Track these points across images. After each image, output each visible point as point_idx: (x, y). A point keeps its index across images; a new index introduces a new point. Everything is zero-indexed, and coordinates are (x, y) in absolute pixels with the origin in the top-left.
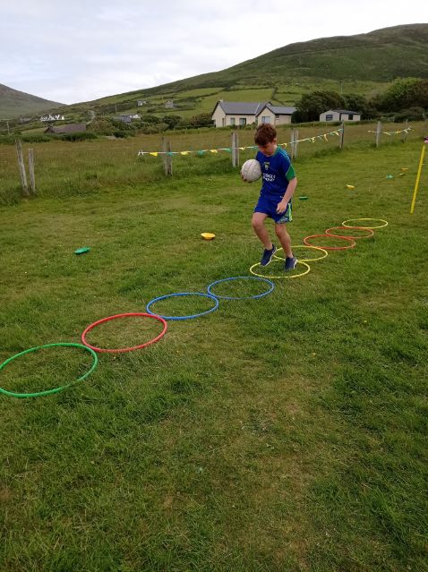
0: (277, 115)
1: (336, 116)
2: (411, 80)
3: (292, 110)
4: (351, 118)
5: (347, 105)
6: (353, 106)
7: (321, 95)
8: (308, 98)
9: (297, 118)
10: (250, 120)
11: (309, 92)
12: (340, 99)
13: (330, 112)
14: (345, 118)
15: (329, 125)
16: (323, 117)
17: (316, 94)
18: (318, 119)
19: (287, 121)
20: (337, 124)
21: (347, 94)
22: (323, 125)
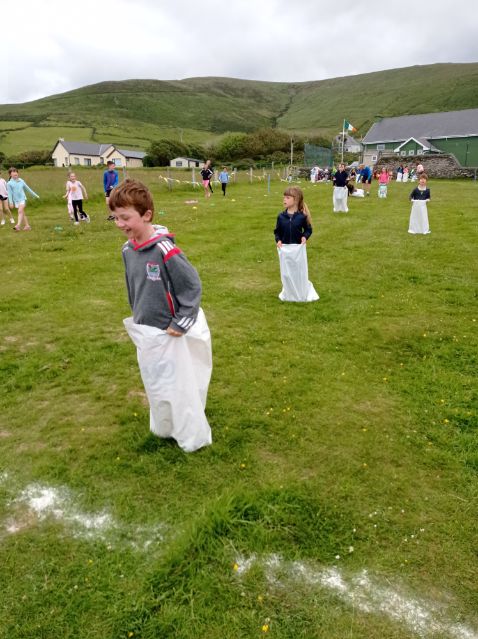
0: (128, 158)
1: (185, 163)
2: (239, 135)
3: (143, 155)
4: (197, 165)
5: (191, 153)
6: (196, 155)
7: (168, 143)
8: (158, 144)
9: (149, 163)
10: (95, 161)
11: (157, 139)
12: (185, 148)
13: (179, 159)
14: (193, 165)
15: (181, 170)
16: (173, 163)
17: (163, 141)
18: (168, 164)
19: (139, 164)
20: (189, 170)
21: (189, 143)
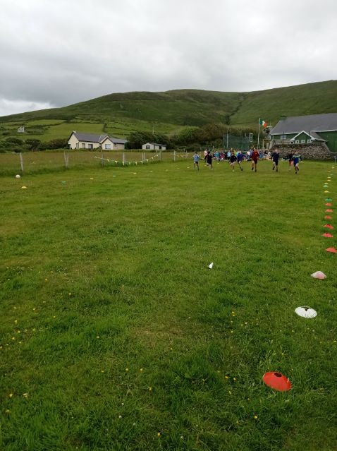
0: (115, 144)
1: (152, 147)
3: (125, 141)
4: (160, 148)
5: (158, 140)
6: (161, 141)
8: (134, 135)
9: (128, 146)
10: (96, 146)
11: (134, 132)
12: (153, 137)
13: (148, 144)
14: (157, 148)
15: (148, 152)
16: (144, 147)
17: (138, 133)
18: (141, 148)
19: (122, 147)
20: (153, 151)
21: (157, 134)
22: (145, 151)
